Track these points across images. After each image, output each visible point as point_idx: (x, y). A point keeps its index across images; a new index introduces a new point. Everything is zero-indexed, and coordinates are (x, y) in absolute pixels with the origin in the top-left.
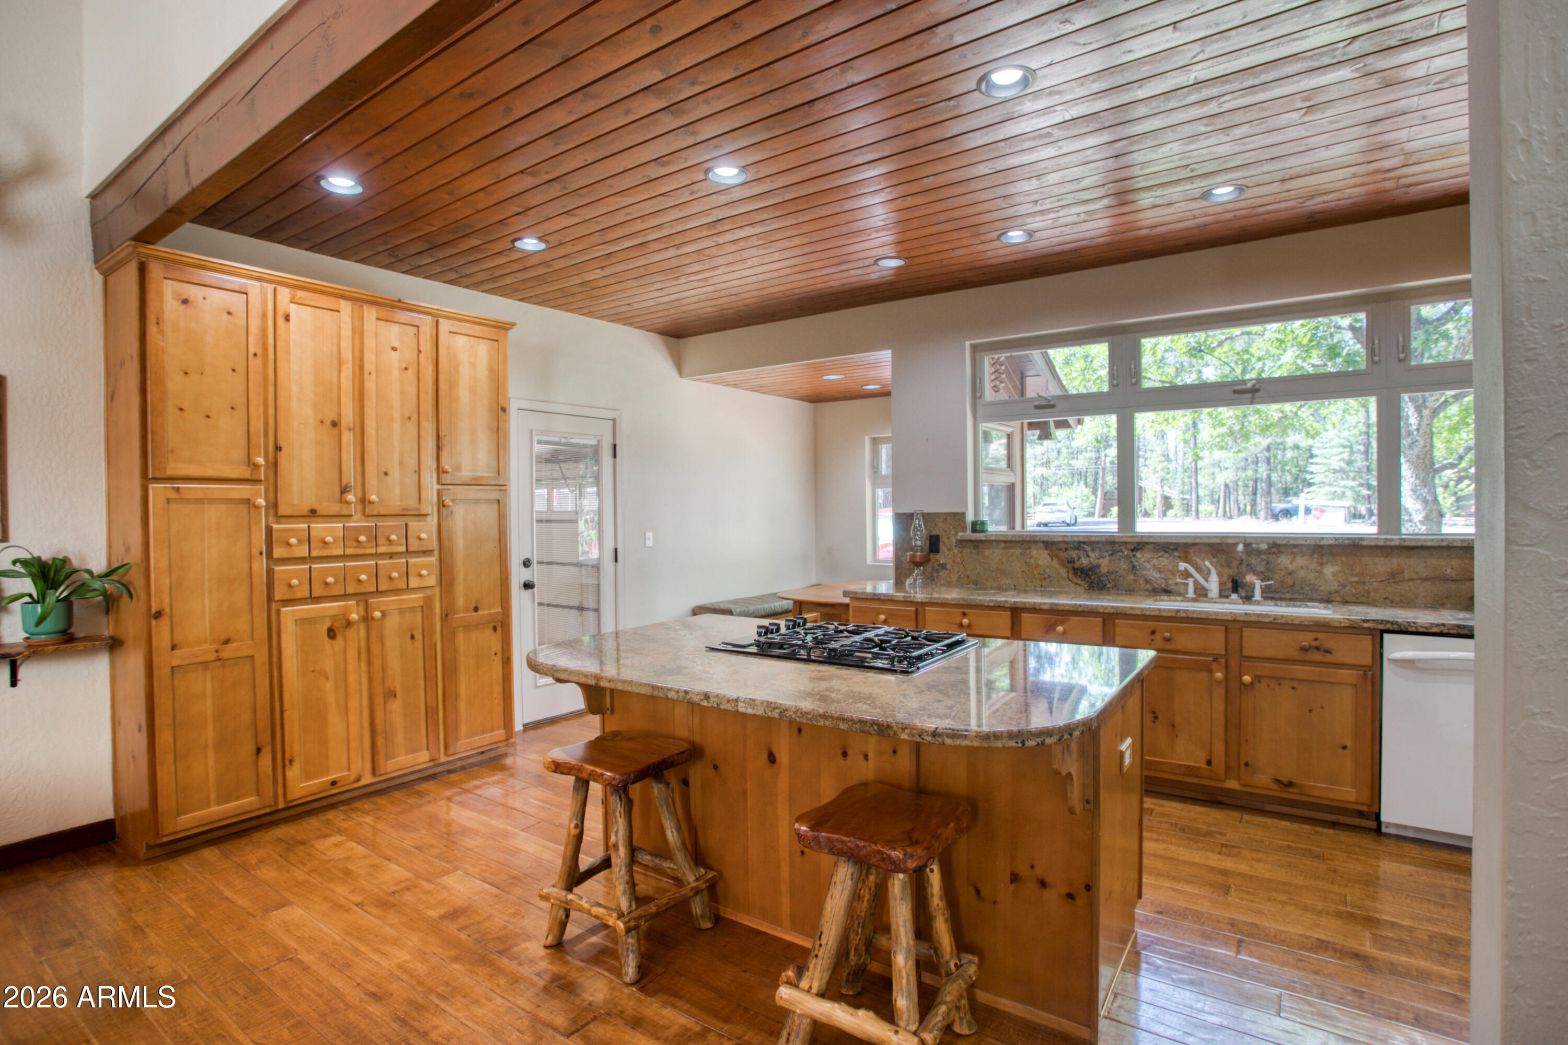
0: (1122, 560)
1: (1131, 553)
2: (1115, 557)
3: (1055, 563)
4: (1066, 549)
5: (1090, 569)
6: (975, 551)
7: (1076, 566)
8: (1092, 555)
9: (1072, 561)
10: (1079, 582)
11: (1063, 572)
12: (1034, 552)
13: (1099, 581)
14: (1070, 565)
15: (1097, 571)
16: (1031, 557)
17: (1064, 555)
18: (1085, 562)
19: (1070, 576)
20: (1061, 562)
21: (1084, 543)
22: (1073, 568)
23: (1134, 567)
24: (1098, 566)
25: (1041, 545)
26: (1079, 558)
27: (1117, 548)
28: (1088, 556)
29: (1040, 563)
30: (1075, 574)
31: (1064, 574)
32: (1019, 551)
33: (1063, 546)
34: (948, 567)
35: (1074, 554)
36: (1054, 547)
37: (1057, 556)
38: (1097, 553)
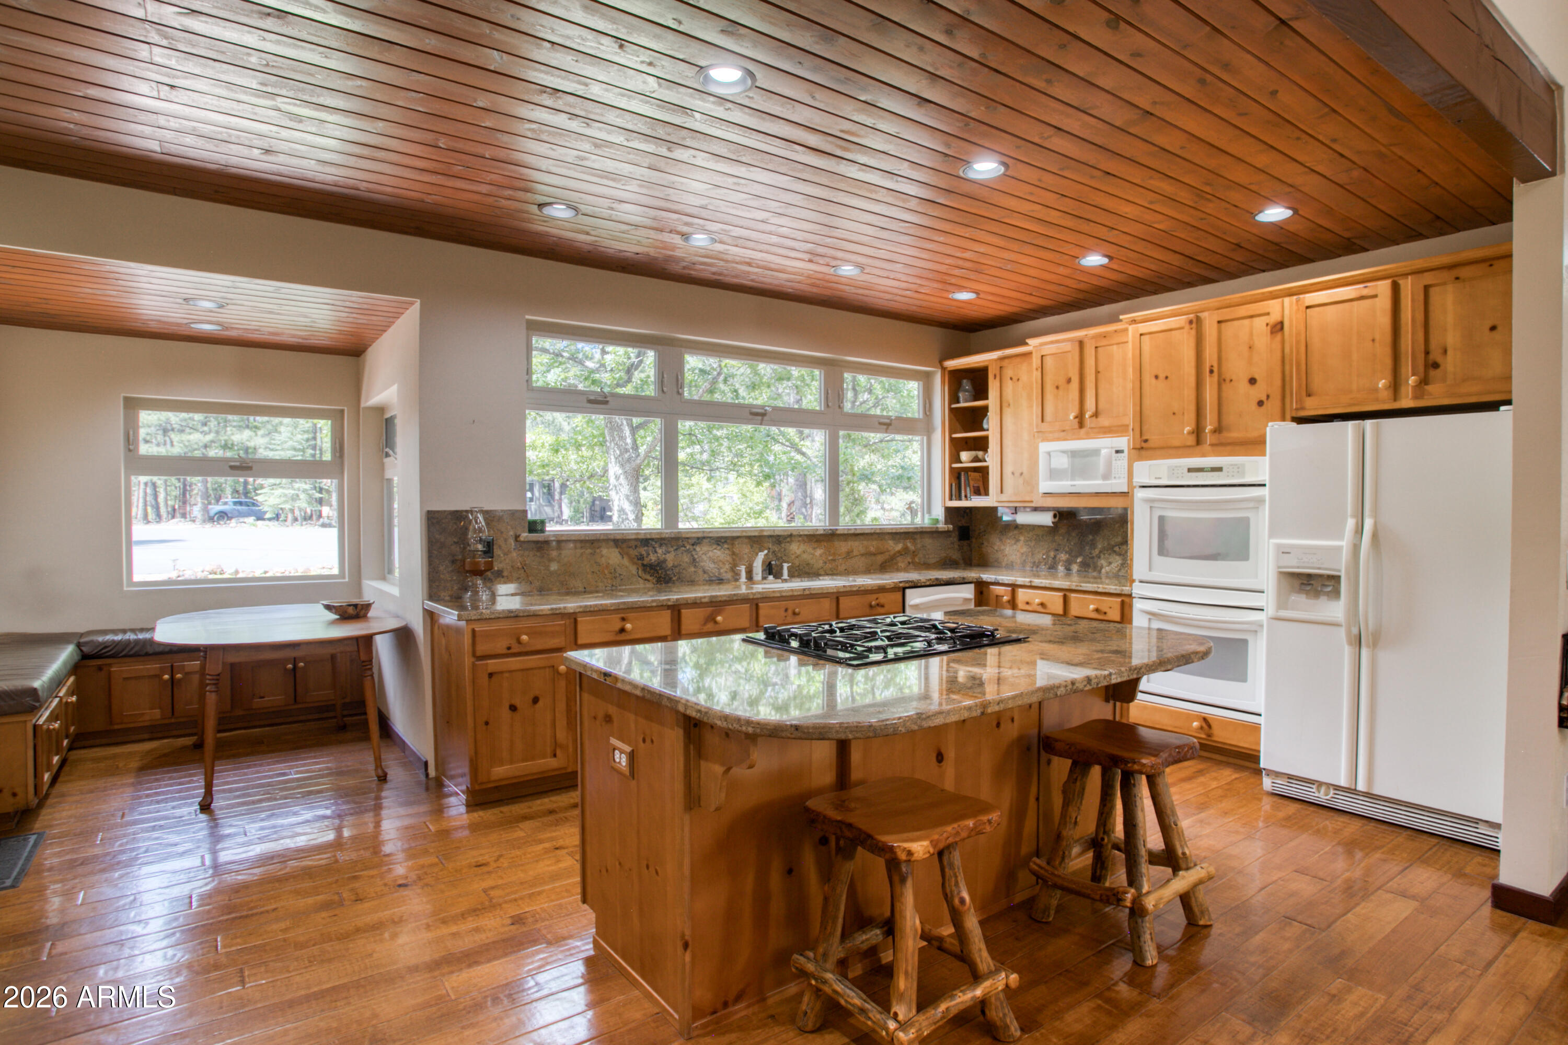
0: (685, 554)
1: (691, 547)
2: (679, 552)
3: (626, 562)
4: (636, 547)
5: (658, 564)
6: (538, 554)
7: (645, 562)
8: (660, 551)
9: (641, 558)
10: (648, 577)
11: (633, 569)
12: (605, 551)
13: (666, 575)
14: (640, 562)
15: (664, 565)
16: (602, 556)
17: (634, 553)
18: (653, 558)
19: (640, 572)
20: (631, 559)
21: (652, 539)
22: (643, 565)
23: (694, 560)
24: (665, 561)
25: (612, 543)
26: (648, 554)
27: (680, 543)
28: (656, 552)
29: (611, 562)
30: (644, 570)
31: (634, 572)
32: (589, 551)
33: (633, 543)
34: (505, 574)
35: (643, 550)
36: (624, 546)
37: (628, 554)
38: (664, 548)
